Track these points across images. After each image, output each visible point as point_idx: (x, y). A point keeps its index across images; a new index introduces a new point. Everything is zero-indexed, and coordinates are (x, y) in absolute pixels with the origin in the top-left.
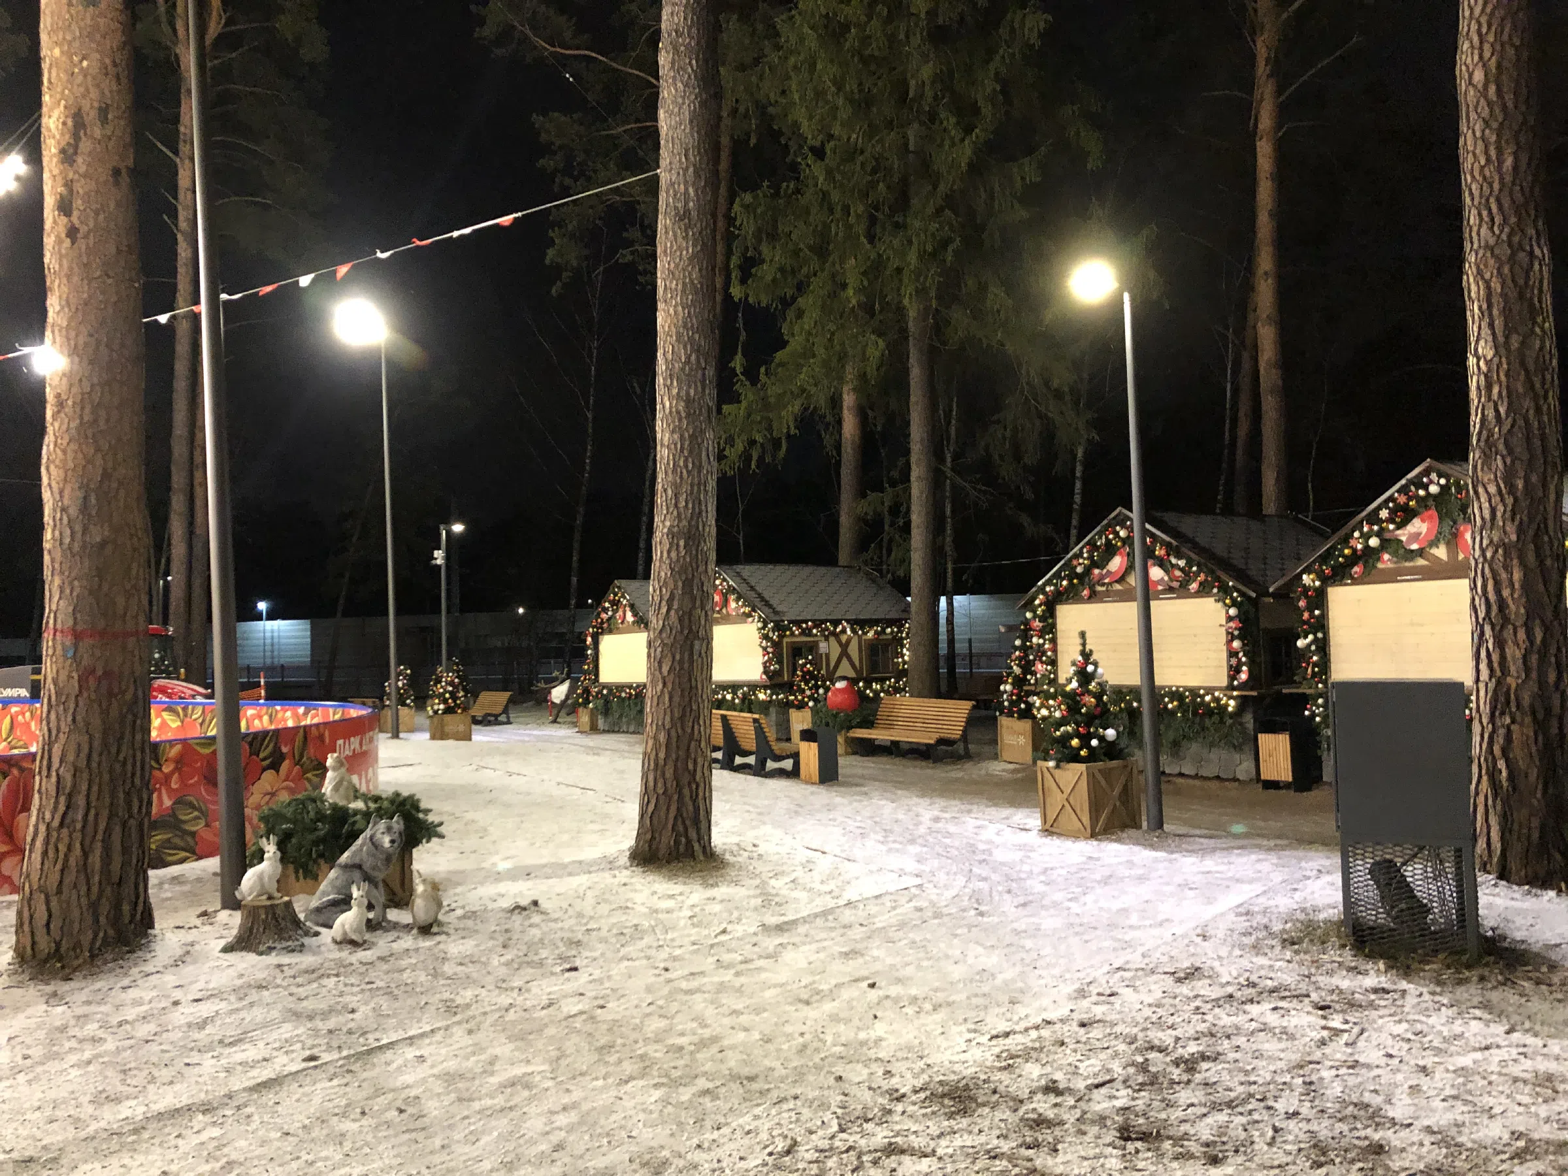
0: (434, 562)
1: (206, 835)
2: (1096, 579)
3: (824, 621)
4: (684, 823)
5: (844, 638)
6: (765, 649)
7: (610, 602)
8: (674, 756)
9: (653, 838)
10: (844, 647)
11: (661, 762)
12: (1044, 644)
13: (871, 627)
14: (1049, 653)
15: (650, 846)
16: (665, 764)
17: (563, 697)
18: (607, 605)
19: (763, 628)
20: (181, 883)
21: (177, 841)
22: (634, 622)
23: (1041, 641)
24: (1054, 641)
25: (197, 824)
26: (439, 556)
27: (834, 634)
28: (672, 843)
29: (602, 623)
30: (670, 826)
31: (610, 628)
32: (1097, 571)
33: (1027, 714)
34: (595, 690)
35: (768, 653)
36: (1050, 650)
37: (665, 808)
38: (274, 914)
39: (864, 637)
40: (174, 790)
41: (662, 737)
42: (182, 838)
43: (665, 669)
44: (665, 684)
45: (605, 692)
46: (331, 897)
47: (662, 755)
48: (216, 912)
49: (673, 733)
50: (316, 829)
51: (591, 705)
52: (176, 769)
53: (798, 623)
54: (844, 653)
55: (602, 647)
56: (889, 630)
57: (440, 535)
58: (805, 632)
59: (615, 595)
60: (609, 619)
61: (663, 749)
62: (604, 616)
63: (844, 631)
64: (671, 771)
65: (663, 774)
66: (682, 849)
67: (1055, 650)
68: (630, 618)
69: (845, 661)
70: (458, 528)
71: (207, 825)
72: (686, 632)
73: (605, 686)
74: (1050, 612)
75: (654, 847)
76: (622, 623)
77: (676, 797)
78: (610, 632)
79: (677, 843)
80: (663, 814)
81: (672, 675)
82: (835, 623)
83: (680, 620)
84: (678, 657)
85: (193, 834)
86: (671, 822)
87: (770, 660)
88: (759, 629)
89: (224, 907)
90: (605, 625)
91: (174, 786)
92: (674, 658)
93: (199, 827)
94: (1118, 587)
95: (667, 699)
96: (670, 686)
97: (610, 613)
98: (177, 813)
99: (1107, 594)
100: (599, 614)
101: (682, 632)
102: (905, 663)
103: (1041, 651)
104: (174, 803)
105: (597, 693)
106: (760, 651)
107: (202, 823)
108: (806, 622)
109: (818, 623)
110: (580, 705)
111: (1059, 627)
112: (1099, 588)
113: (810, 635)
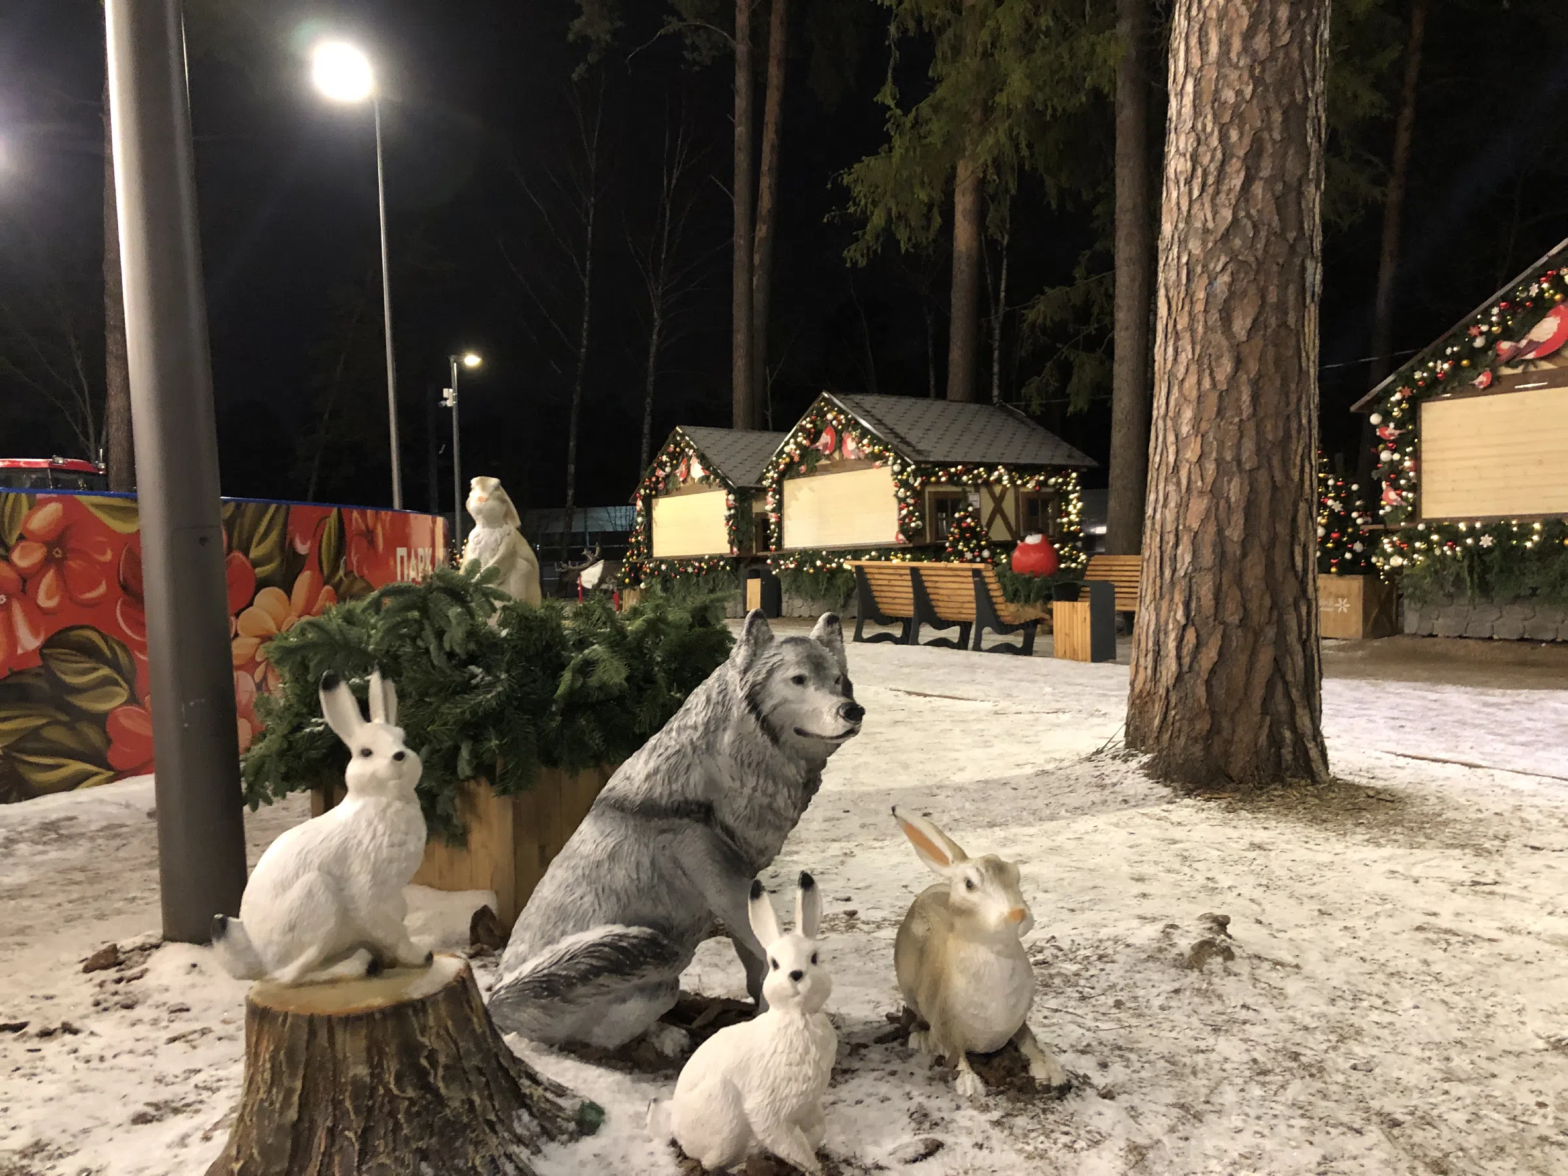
0: (443, 403)
1: (132, 722)
2: (1504, 357)
3: (977, 465)
4: (1287, 694)
5: (998, 489)
6: (901, 500)
7: (669, 455)
8: (1264, 536)
9: (1214, 730)
10: (998, 500)
11: (1234, 550)
12: (1401, 461)
13: (1032, 476)
14: (1412, 474)
15: (1207, 749)
16: (1244, 555)
17: (596, 581)
18: (665, 458)
19: (901, 472)
20: (64, 839)
21: (56, 734)
22: (702, 479)
23: (1396, 457)
24: (1416, 456)
25: (112, 697)
26: (449, 396)
27: (987, 483)
28: (1263, 739)
29: (658, 482)
30: (1257, 704)
31: (668, 488)
32: (1505, 345)
33: (1360, 567)
34: (649, 566)
35: (908, 505)
36: (1411, 469)
37: (1243, 659)
38: (409, 1049)
39: (1022, 490)
40: (45, 612)
41: (1234, 490)
42: (70, 727)
43: (1240, 326)
44: (1239, 362)
45: (663, 567)
46: (596, 934)
47: (1235, 533)
48: (146, 949)
49: (1262, 477)
50: (467, 687)
51: (642, 585)
52: (48, 562)
53: (945, 466)
54: (998, 510)
55: (655, 514)
56: (1053, 480)
57: (450, 369)
58: (954, 479)
59: (677, 444)
60: (667, 476)
61: (1238, 519)
62: (660, 473)
63: (999, 480)
64: (1259, 570)
65: (1239, 580)
66: (1287, 754)
67: (1418, 469)
68: (697, 471)
69: (999, 520)
70: (472, 360)
71: (133, 699)
72: (1291, 235)
73: (662, 561)
74: (1412, 416)
75: (1217, 749)
76: (684, 481)
77: (1271, 632)
78: (667, 493)
79: (1275, 741)
80: (1238, 672)
81: (1258, 341)
82: (991, 468)
83: (1280, 203)
84: (1272, 298)
85: (99, 720)
86: (1258, 693)
87: (910, 514)
88: (895, 474)
89: (173, 935)
90: (661, 486)
91: (45, 601)
92: (1263, 298)
93: (114, 702)
94: (1546, 366)
95: (1246, 397)
96: (1253, 367)
97: (668, 469)
98: (54, 664)
99: (1525, 378)
100: (654, 470)
101: (1282, 235)
102: (1071, 523)
103: (1395, 470)
104: (48, 644)
105: (652, 570)
106: (894, 504)
107: (122, 695)
108: (955, 465)
109: (969, 467)
110: (626, 586)
111: (1425, 434)
112: (1506, 371)
113: (958, 483)
